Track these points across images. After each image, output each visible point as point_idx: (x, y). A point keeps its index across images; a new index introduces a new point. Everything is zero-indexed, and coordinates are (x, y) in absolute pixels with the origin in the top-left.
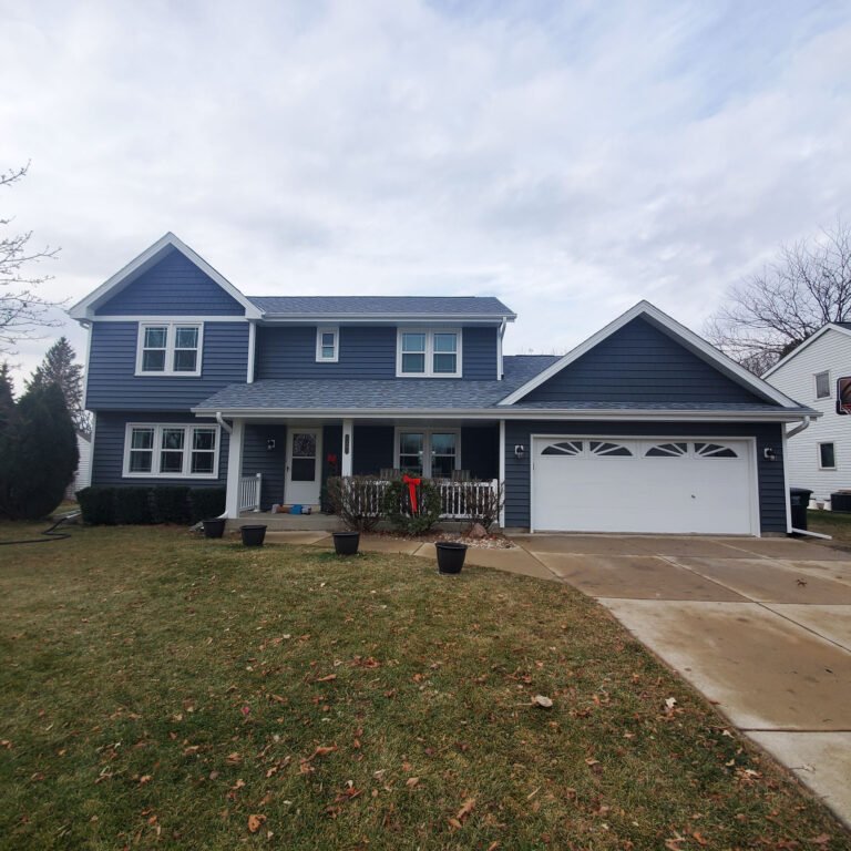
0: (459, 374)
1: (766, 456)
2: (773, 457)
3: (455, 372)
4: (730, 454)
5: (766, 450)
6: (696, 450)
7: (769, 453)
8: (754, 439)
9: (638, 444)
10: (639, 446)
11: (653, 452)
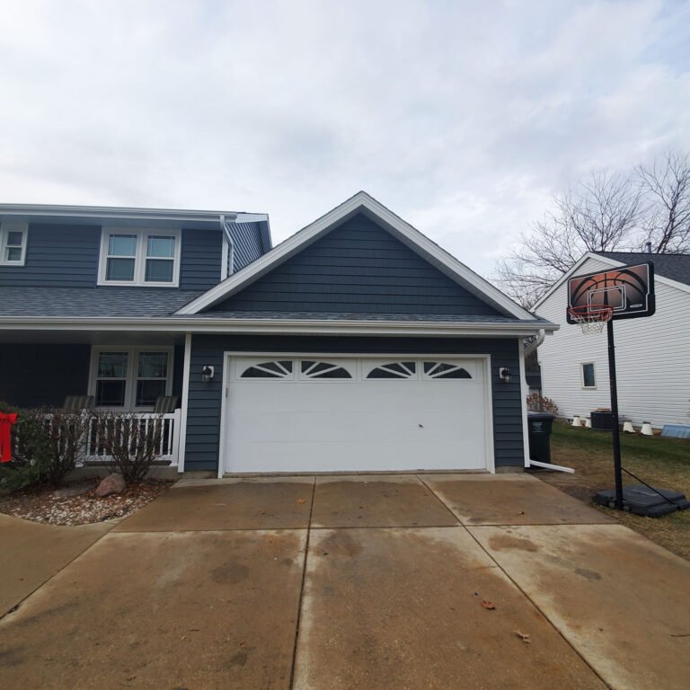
0: (175, 283)
1: (501, 376)
2: (508, 378)
3: (171, 281)
4: (463, 374)
5: (501, 369)
6: (426, 371)
7: (504, 373)
8: (488, 357)
9: (359, 364)
10: (359, 367)
11: (376, 374)
